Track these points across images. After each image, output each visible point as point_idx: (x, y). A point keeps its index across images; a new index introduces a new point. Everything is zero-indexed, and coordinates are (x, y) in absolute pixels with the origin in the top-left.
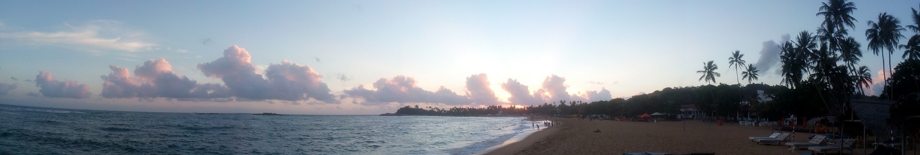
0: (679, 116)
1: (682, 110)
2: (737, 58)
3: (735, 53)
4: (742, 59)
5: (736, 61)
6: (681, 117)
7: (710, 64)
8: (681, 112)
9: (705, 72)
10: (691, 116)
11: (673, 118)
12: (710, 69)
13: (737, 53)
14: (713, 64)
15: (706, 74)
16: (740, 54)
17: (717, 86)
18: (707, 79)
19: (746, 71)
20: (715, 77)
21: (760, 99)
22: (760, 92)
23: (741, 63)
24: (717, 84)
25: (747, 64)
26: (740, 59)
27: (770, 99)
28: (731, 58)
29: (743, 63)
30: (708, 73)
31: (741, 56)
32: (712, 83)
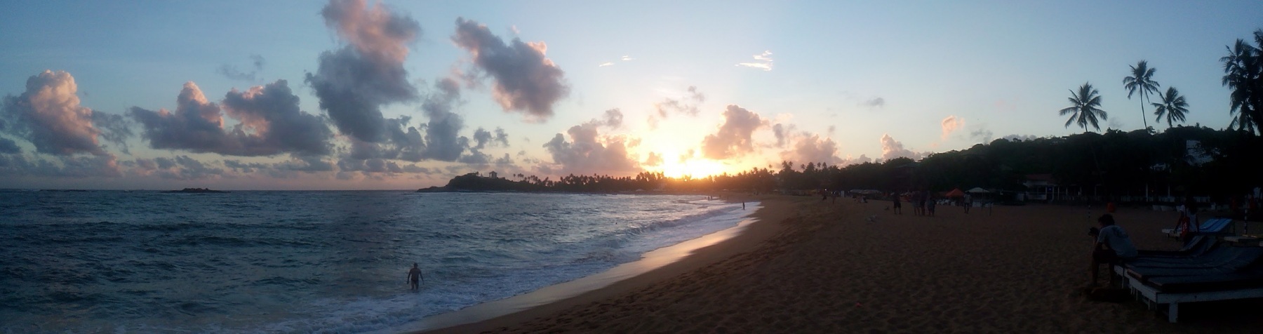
0: (1021, 196)
1: (1027, 184)
2: (1141, 77)
3: (1136, 66)
4: (1152, 78)
5: (1140, 82)
6: (1025, 197)
7: (1085, 90)
8: (1025, 189)
9: (1075, 109)
10: (1044, 197)
11: (1009, 200)
12: (1086, 103)
13: (1142, 66)
14: (1091, 91)
15: (1079, 113)
16: (1148, 68)
17: (1103, 134)
18: (1082, 121)
19: (1161, 102)
20: (1098, 117)
21: (1192, 158)
22: (1191, 144)
23: (1150, 86)
24: (1103, 131)
25: (1164, 90)
26: (1148, 80)
27: (1208, 159)
28: (1128, 78)
29: (1154, 88)
30: (1082, 109)
31: (1151, 72)
32: (1090, 128)
